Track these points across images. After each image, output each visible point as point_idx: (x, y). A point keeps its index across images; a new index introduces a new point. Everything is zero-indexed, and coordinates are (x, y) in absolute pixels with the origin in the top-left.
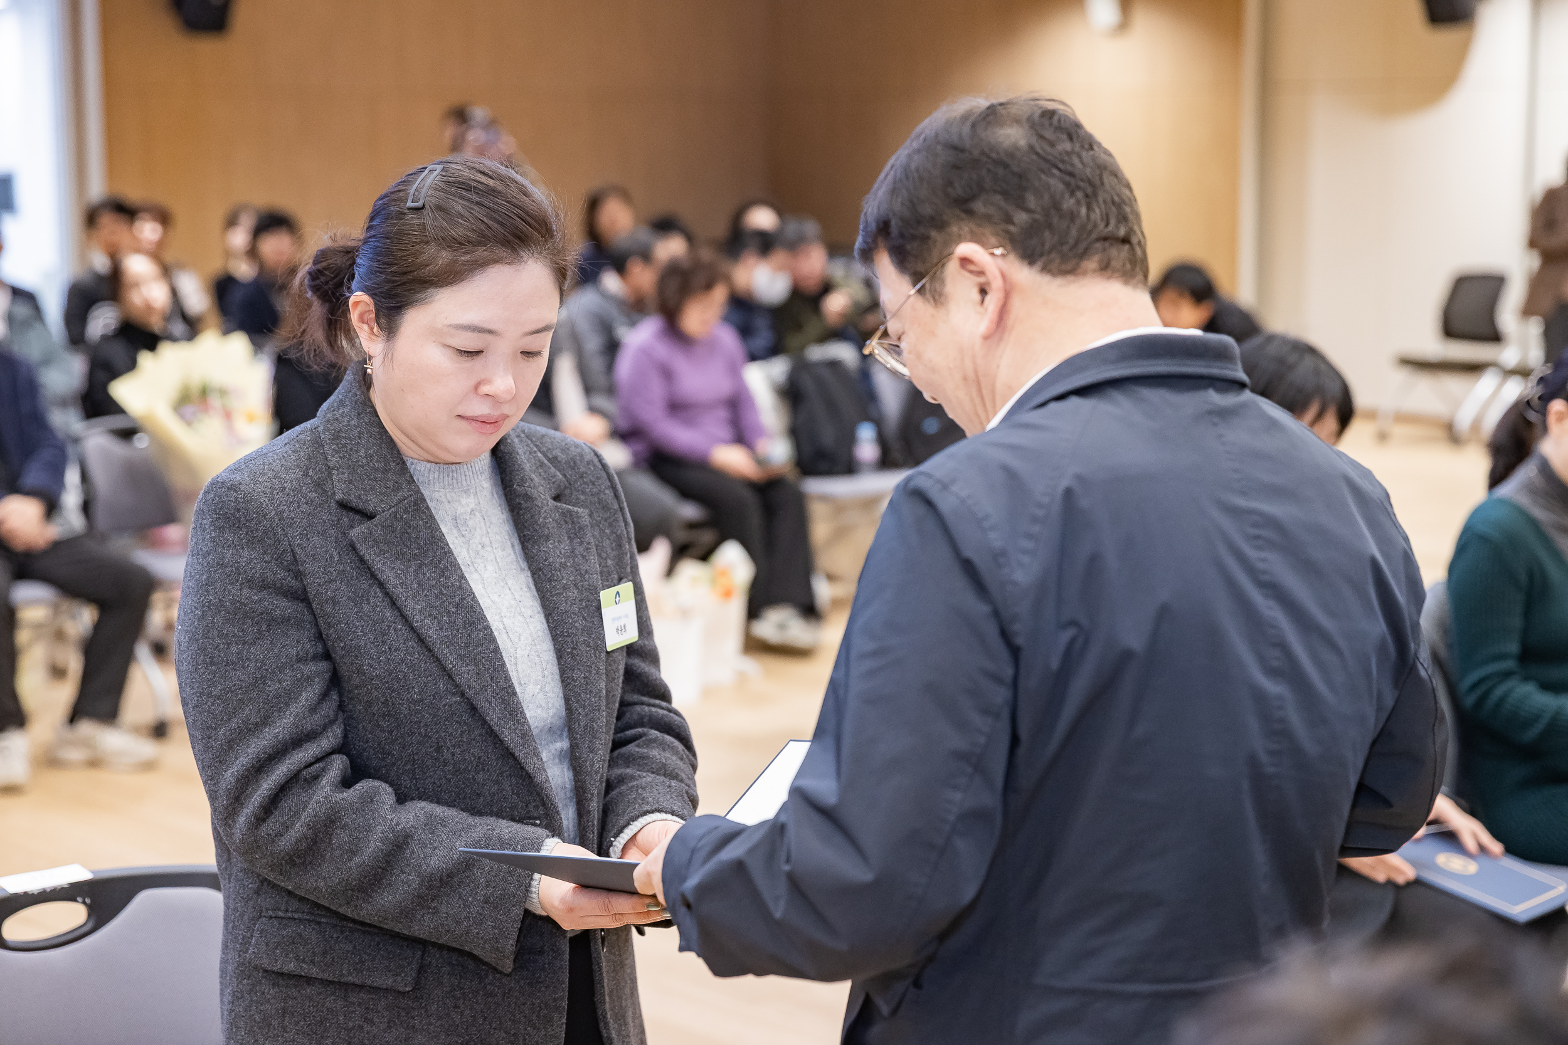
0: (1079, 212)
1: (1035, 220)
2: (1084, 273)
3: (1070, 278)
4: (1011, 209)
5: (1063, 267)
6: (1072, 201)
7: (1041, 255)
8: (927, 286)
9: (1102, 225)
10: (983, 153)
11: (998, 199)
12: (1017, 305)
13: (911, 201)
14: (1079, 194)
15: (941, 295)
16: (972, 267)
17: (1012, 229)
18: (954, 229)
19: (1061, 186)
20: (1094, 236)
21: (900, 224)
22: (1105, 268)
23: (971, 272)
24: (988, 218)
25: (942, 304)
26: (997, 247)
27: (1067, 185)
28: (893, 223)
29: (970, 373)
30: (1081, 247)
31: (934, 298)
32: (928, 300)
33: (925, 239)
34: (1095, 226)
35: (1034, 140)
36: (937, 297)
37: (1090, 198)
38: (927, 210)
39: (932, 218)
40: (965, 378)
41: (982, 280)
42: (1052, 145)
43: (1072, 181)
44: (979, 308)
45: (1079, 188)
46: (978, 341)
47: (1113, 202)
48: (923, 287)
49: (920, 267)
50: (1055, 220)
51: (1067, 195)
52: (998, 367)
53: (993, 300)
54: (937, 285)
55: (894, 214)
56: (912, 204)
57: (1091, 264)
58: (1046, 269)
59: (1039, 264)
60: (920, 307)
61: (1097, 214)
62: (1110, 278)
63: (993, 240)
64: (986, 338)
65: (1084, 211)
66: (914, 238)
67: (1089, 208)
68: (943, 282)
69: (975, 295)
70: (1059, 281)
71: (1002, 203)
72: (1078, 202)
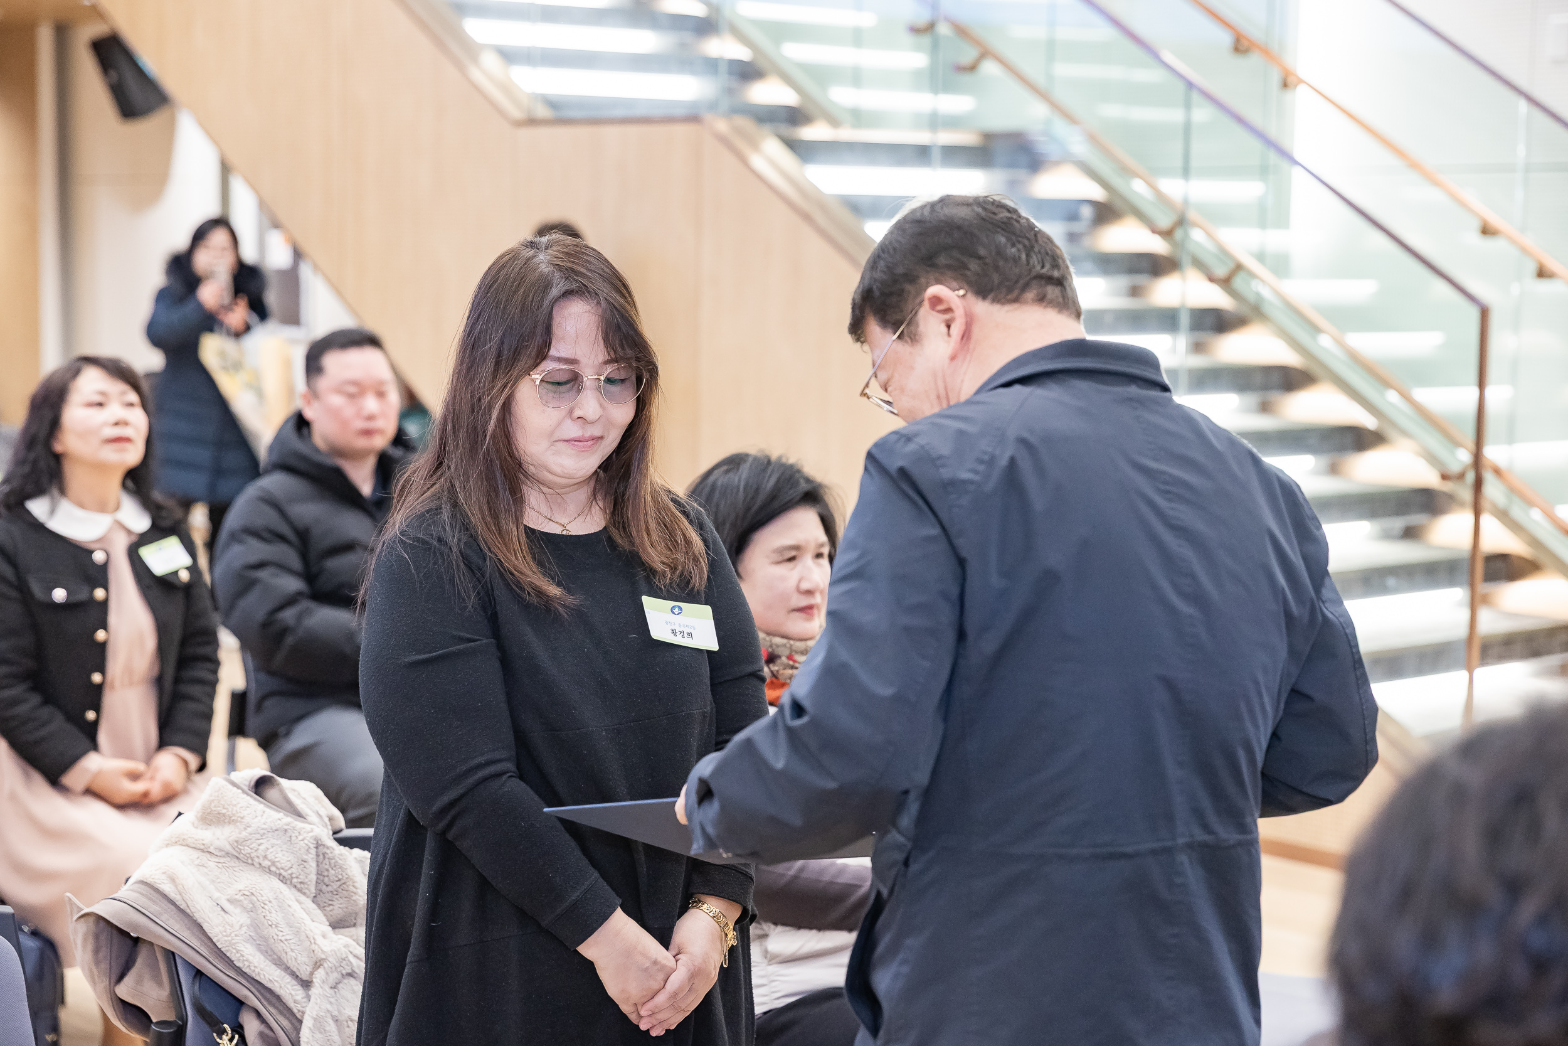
0: (1020, 257)
1: (985, 264)
2: (1026, 303)
3: (1016, 305)
4: (965, 259)
5: (1009, 297)
6: (1014, 250)
7: (991, 290)
8: (905, 332)
9: (1038, 267)
10: (941, 221)
11: (955, 253)
12: (976, 331)
13: (888, 267)
14: (1020, 246)
15: (915, 335)
16: (940, 307)
17: (968, 273)
18: (923, 280)
19: (1003, 240)
20: (1034, 274)
21: (880, 286)
22: (1041, 299)
23: (939, 311)
24: (949, 267)
25: (917, 341)
26: (958, 290)
27: (1009, 239)
28: (875, 287)
29: (942, 392)
30: (1022, 282)
31: (911, 338)
32: (906, 342)
33: (901, 293)
34: (1034, 267)
35: (980, 210)
36: (913, 337)
37: (1029, 250)
38: (900, 270)
39: (905, 275)
40: (938, 397)
41: (947, 316)
42: (995, 214)
43: (1014, 238)
44: (946, 338)
45: (1019, 242)
46: (947, 361)
47: (1047, 254)
48: (902, 332)
49: (898, 317)
50: (1001, 263)
51: (1009, 246)
52: (962, 381)
53: (957, 329)
54: (912, 328)
55: (875, 280)
56: (890, 269)
57: (1030, 295)
58: (996, 300)
59: (990, 297)
60: (903, 348)
61: (1034, 260)
62: (1046, 307)
63: (954, 284)
64: (953, 358)
65: (1024, 256)
66: (891, 294)
67: (1028, 255)
68: (917, 325)
69: (944, 329)
70: (1007, 307)
71: (959, 256)
72: (1019, 250)
